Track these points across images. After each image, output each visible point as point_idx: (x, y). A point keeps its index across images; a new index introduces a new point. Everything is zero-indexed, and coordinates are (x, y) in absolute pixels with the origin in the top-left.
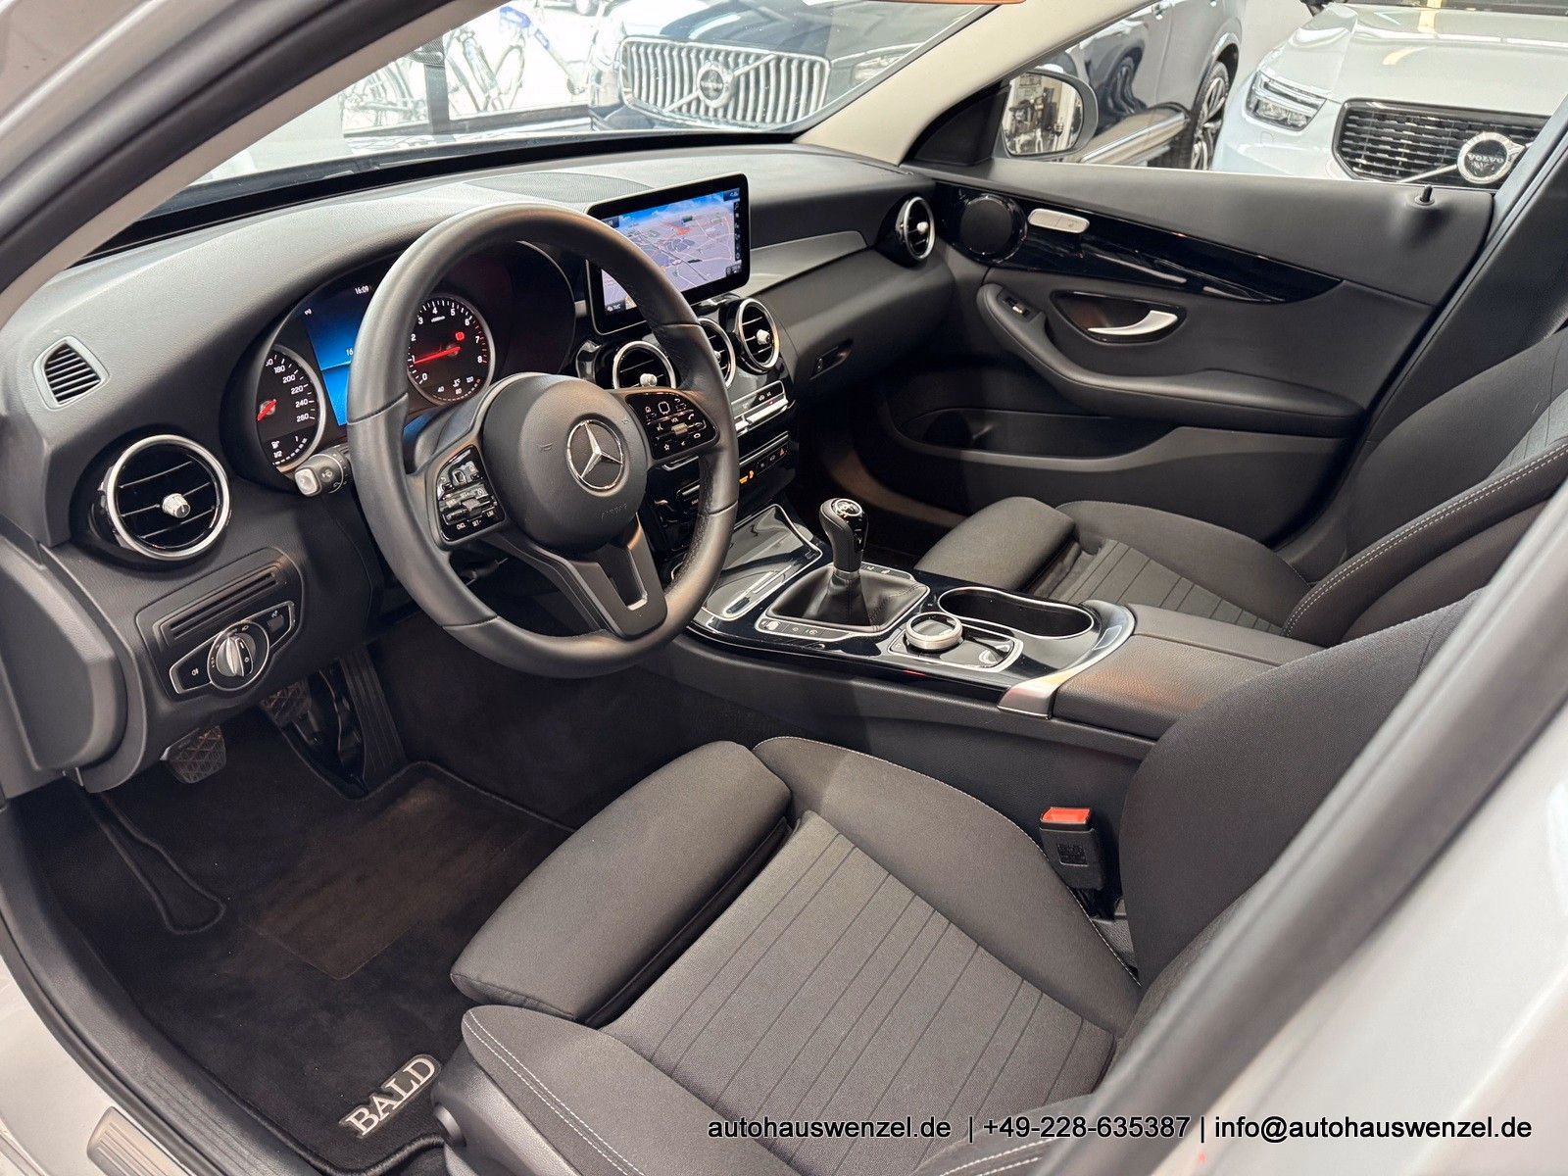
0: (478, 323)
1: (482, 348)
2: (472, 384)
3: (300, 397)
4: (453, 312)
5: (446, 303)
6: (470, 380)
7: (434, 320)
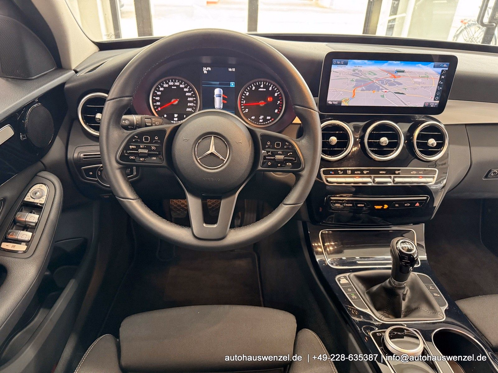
0: (282, 96)
1: (279, 107)
2: (269, 120)
3: (190, 102)
4: (270, 89)
5: (268, 84)
6: (268, 118)
7: (260, 89)
